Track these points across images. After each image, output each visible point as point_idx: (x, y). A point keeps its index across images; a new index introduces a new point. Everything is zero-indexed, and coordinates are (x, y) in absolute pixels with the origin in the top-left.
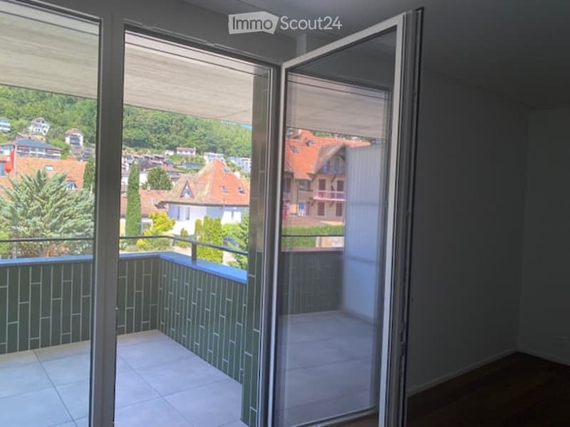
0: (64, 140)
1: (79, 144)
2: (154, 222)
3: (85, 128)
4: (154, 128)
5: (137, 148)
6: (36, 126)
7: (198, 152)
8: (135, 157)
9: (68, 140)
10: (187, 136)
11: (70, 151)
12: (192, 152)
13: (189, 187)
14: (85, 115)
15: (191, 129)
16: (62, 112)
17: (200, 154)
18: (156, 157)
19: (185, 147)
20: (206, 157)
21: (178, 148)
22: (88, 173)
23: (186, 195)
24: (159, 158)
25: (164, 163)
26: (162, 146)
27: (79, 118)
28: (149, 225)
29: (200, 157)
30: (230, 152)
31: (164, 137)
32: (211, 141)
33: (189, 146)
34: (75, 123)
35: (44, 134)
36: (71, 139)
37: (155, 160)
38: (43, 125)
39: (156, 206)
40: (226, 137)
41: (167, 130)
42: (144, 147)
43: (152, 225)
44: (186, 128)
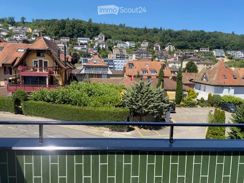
0: (153, 49)
1: (159, 50)
2: (188, 94)
3: (161, 43)
4: (190, 40)
5: (182, 49)
6: (144, 44)
7: (210, 49)
8: (181, 54)
9: (154, 48)
10: (205, 42)
11: (155, 53)
12: (207, 50)
13: (206, 75)
14: (161, 37)
15: (207, 38)
16: (153, 37)
17: (211, 50)
18: (190, 53)
19: (204, 47)
20: (214, 52)
21: (200, 48)
22: (161, 73)
23: (204, 79)
24: (191, 54)
25: (194, 56)
26: (193, 48)
27: (159, 39)
28: (186, 95)
29: (211, 52)
30: (228, 48)
31: (194, 44)
32: (217, 44)
33: (206, 47)
34: (157, 41)
35: (146, 47)
36: (156, 48)
37: (190, 54)
38: (146, 43)
39: (189, 80)
40: (226, 41)
41: (196, 40)
42: (185, 49)
43: (187, 95)
44: (205, 39)
